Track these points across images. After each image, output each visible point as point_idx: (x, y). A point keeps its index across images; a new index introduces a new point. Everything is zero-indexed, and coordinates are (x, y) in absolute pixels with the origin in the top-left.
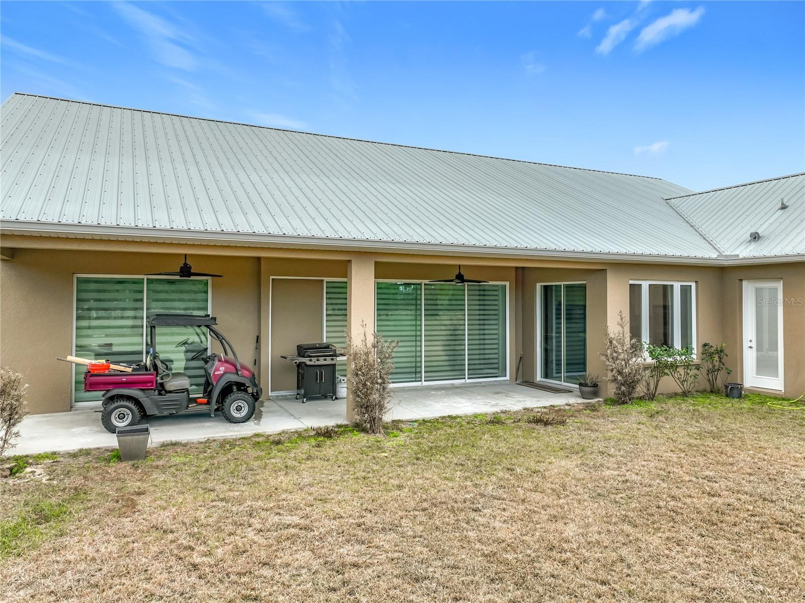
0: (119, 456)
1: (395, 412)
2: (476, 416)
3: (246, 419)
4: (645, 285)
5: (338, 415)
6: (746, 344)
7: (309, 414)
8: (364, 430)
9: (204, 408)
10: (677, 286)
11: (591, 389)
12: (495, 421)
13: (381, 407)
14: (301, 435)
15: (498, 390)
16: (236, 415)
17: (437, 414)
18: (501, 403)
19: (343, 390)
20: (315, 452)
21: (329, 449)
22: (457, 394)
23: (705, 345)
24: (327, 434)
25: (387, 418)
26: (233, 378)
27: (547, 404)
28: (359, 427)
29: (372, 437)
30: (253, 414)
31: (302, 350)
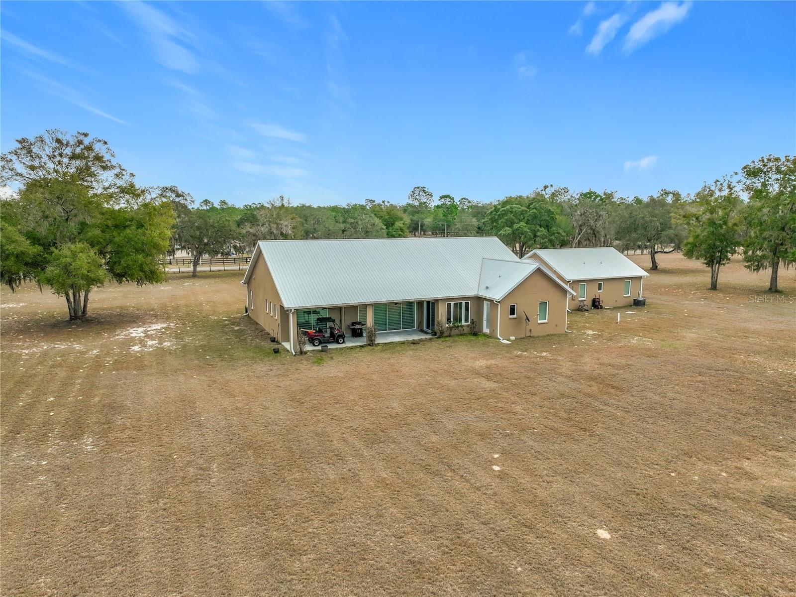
0: (322, 351)
1: (379, 340)
2: (399, 342)
3: (342, 343)
4: (452, 303)
5: (364, 342)
6: (484, 319)
7: (357, 341)
8: (371, 346)
9: (333, 341)
10: (464, 303)
11: (434, 334)
12: (403, 343)
13: (375, 340)
14: (356, 347)
15: (409, 333)
16: (340, 342)
17: (389, 342)
18: (408, 338)
19: (364, 335)
20: (361, 350)
21: (363, 350)
22: (397, 335)
23: (472, 320)
24: (362, 346)
25: (376, 343)
26: (339, 334)
27: (420, 338)
28: (369, 345)
29: (372, 347)
30: (344, 342)
31: (353, 324)
